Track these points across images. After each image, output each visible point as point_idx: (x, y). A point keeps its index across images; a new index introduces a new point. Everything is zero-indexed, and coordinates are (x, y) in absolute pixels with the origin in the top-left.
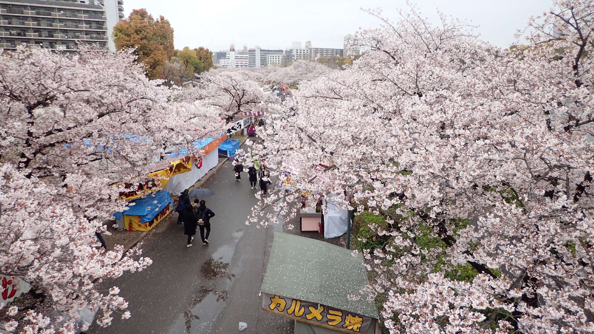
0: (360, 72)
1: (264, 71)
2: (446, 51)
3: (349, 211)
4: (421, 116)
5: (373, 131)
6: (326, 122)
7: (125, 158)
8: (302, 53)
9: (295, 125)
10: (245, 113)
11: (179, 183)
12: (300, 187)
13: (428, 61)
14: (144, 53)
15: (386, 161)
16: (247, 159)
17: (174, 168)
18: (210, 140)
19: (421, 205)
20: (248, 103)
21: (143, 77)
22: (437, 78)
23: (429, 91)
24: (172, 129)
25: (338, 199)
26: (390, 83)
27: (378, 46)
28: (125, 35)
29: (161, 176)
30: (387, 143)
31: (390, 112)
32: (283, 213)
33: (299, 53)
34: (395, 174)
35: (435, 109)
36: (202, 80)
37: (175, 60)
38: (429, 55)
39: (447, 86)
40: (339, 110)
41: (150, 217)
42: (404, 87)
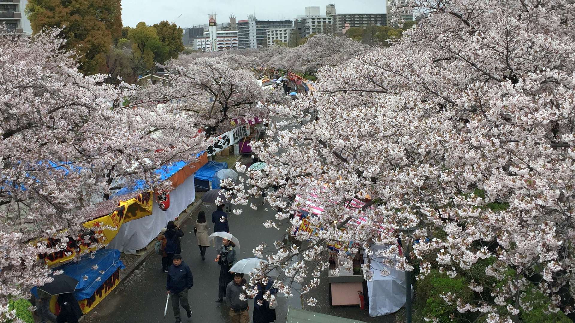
0: (414, 48)
1: (262, 54)
2: (553, 7)
3: (408, 273)
4: (517, 114)
5: (440, 141)
6: (362, 130)
7: (47, 199)
8: (322, 24)
9: (313, 137)
10: (236, 121)
11: (134, 235)
12: (324, 236)
13: (524, 26)
14: (76, 36)
15: (464, 188)
16: (238, 194)
17: (125, 212)
18: (181, 165)
19: (527, 259)
20: (238, 104)
21: (74, 71)
22: (541, 51)
23: (529, 74)
24: (121, 151)
25: (387, 254)
26: (464, 63)
27: (441, 5)
28: (46, 8)
29: (105, 225)
30: (463, 160)
31: (465, 109)
32: (298, 278)
33: (316, 23)
34: (479, 210)
35: (540, 102)
36: (167, 73)
37: (124, 44)
38: (524, 15)
39: (559, 62)
40: (383, 110)
41: (88, 291)
42: (487, 68)
